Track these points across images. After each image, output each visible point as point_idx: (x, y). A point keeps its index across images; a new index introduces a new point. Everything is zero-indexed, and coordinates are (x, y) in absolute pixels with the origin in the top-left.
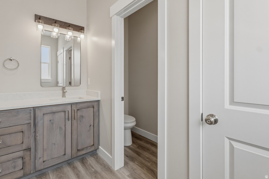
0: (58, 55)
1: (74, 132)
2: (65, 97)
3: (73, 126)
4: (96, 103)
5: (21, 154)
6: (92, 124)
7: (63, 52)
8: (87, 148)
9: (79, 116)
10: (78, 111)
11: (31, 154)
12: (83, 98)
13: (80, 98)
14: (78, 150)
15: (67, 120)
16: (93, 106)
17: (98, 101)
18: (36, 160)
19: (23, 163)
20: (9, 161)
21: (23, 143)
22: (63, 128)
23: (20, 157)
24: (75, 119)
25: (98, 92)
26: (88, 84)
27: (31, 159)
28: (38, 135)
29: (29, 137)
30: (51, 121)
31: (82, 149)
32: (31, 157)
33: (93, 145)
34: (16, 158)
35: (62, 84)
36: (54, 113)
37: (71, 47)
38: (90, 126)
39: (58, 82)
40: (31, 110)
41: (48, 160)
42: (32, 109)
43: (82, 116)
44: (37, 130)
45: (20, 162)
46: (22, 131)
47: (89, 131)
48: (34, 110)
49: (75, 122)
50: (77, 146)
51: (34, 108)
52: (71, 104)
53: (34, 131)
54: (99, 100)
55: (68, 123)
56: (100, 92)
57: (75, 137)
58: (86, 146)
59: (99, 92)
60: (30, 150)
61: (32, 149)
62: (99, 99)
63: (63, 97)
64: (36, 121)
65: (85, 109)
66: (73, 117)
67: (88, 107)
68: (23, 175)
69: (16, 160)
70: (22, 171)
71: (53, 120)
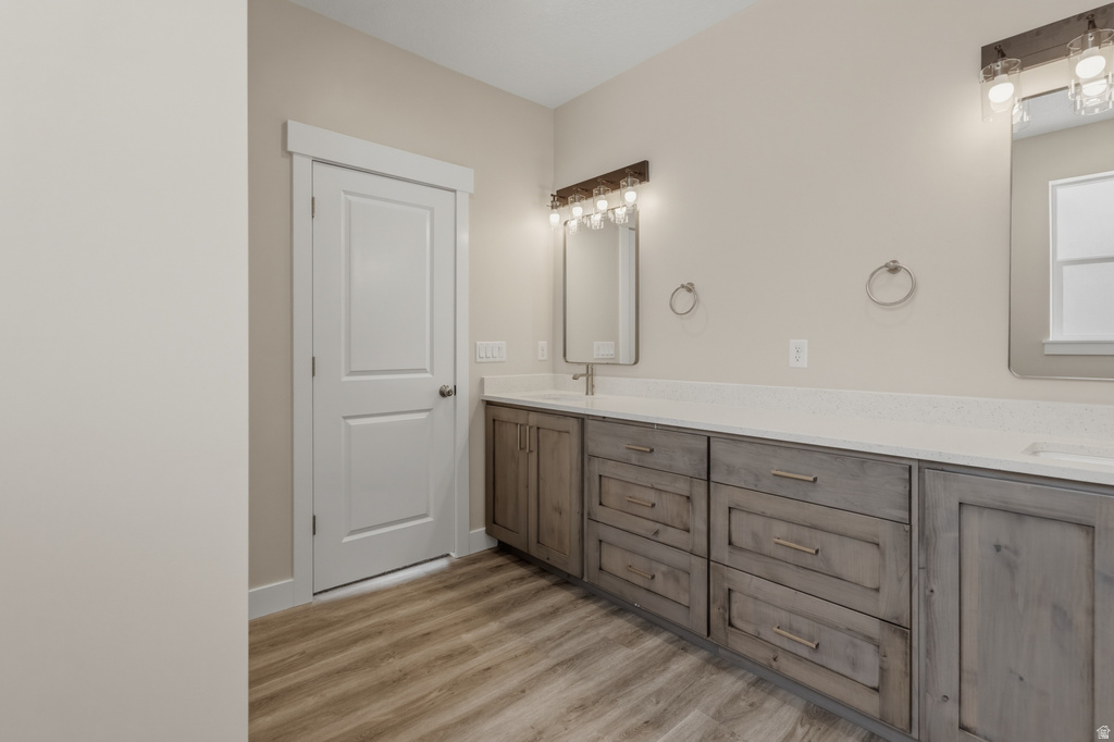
5: (871, 626)
11: (907, 653)
18: (928, 695)
19: (881, 670)
20: (837, 628)
21: (878, 590)
22: (1080, 618)
23: (872, 638)
27: (907, 675)
28: (934, 588)
29: (899, 580)
30: (1004, 550)
32: (906, 666)
34: (859, 634)
40: (909, 470)
42: (915, 465)
44: (931, 566)
45: (869, 657)
46: (875, 539)
51: (924, 466)
53: (923, 564)
60: (909, 639)
61: (915, 636)
64: (929, 524)
68: (877, 715)
69: (858, 642)
70: (875, 697)
71: (1016, 553)
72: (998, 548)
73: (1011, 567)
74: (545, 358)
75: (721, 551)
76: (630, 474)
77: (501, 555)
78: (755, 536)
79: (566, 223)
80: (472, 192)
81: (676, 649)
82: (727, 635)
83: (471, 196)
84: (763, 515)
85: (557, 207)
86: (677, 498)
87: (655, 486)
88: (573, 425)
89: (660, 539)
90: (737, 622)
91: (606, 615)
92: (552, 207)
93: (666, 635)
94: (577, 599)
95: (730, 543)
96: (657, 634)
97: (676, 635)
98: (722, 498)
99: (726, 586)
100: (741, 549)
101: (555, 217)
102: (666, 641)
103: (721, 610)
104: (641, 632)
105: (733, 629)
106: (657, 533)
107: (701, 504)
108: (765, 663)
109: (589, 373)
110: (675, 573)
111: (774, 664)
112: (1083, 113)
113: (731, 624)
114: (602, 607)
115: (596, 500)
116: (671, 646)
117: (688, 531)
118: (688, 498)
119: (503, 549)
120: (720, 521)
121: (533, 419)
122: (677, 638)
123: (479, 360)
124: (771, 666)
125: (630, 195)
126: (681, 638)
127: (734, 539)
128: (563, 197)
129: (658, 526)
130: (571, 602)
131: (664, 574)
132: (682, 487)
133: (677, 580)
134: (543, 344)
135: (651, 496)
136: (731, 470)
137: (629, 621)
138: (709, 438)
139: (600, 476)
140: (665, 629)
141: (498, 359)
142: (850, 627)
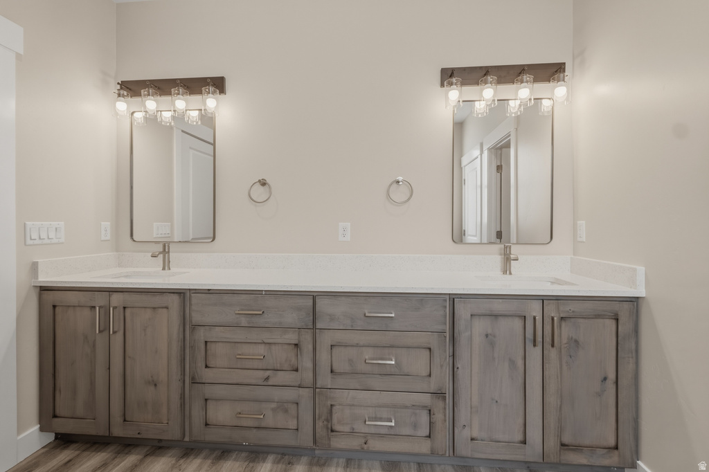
0: (463, 165)
1: (552, 387)
2: (510, 274)
3: (546, 366)
4: (626, 306)
5: (426, 399)
6: (612, 376)
7: (481, 155)
8: (592, 448)
9: (565, 341)
10: (563, 324)
11: (445, 408)
12: (573, 284)
13: (556, 281)
14: (563, 445)
15: (529, 345)
16: (616, 315)
17: (635, 301)
18: (455, 428)
19: (431, 424)
20: (406, 407)
21: (430, 375)
22: (520, 363)
23: (426, 407)
24: (553, 346)
25: (635, 270)
26: (579, 239)
27: (445, 421)
28: (459, 366)
29: (442, 366)
30: (489, 336)
31: (577, 448)
32: (445, 416)
33: (616, 448)
34: (419, 406)
35: (476, 236)
36: (495, 316)
37: (510, 135)
38: (605, 379)
39: (464, 231)
40: (446, 301)
41: (482, 440)
42: (448, 297)
43: (576, 342)
44: (457, 353)
45: (424, 418)
46: (429, 346)
47: (599, 395)
48: (452, 302)
49: (553, 354)
50: (561, 430)
51: (453, 298)
52: (543, 299)
53: (451, 354)
54: (638, 298)
55: (535, 354)
56: (644, 268)
57: (552, 400)
58: (587, 442)
59: (641, 270)
60: (444, 398)
61: (447, 395)
62: (640, 292)
63: (505, 272)
64: (456, 331)
65: (586, 321)
66: (548, 339)
67: (598, 316)
68: (430, 453)
69: (418, 411)
70: (428, 442)
71: (495, 336)
72: (487, 336)
73: (492, 344)
74: (108, 237)
75: (325, 380)
76: (240, 335)
77: (65, 448)
78: (350, 361)
79: (133, 113)
80: (22, 52)
81: (284, 466)
82: (329, 439)
83: (18, 56)
84: (357, 345)
85: (123, 96)
86: (286, 347)
87: (266, 341)
88: (174, 301)
89: (270, 383)
90: (337, 427)
91: (213, 463)
92: (119, 95)
93: (271, 458)
94: (177, 461)
95: (332, 371)
96: (264, 460)
97: (278, 454)
98: (325, 339)
99: (329, 403)
100: (340, 374)
101: (122, 106)
102: (274, 462)
103: (325, 423)
104: (251, 465)
105: (334, 433)
106: (267, 379)
107: (307, 347)
108: (359, 448)
109: (164, 251)
110: (282, 407)
111: (365, 446)
112: (480, 116)
113: (332, 431)
114: (205, 458)
115: (201, 364)
116: (280, 466)
117: (297, 370)
118: (296, 345)
119: (64, 440)
120: (323, 357)
121: (116, 299)
122: (279, 456)
123: (31, 242)
124: (363, 449)
125: (211, 102)
126: (284, 454)
127: (334, 368)
128: (131, 88)
129: (268, 373)
130: (173, 467)
131: (274, 410)
132: (292, 337)
133: (286, 411)
134: (106, 225)
135: (261, 350)
136: (332, 318)
137: (236, 460)
138: (314, 296)
139: (206, 342)
140: (268, 453)
141: (55, 241)
142: (414, 404)
